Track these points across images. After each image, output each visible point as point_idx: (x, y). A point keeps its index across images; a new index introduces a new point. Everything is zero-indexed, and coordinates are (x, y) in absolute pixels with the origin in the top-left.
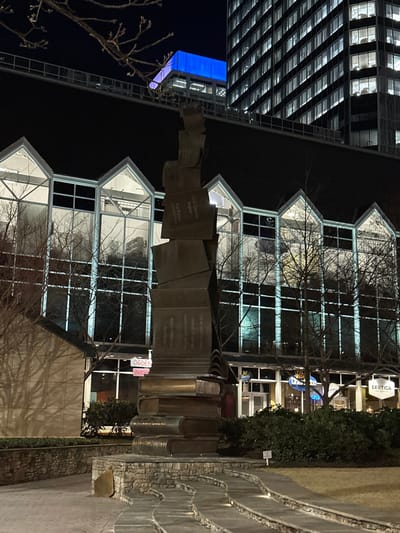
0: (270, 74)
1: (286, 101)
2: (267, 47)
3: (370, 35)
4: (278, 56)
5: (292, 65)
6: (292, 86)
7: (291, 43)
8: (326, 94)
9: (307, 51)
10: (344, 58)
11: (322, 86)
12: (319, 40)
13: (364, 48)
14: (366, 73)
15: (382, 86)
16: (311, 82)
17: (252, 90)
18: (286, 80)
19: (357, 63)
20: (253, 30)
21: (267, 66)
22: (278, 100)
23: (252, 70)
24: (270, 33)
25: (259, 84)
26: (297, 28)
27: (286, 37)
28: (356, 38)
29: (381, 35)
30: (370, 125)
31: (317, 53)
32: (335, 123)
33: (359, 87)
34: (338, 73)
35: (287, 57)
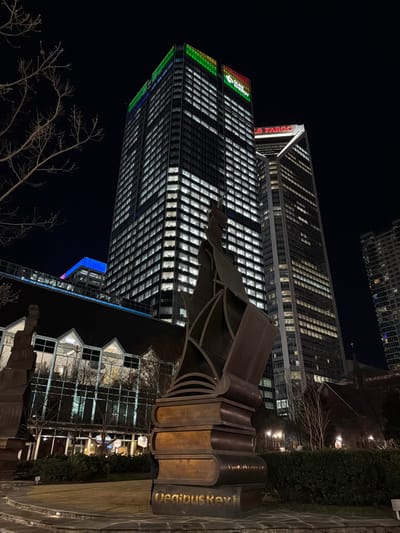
0: (127, 275)
1: (133, 288)
2: (127, 262)
3: (172, 265)
4: (131, 267)
5: (137, 272)
6: (136, 282)
7: (138, 263)
8: (151, 288)
9: (144, 267)
10: (160, 273)
11: (149, 284)
12: (150, 263)
13: (169, 270)
14: (168, 281)
15: (176, 287)
16: (145, 281)
17: (117, 281)
18: (134, 278)
19: (165, 276)
20: (121, 254)
21: (126, 271)
22: (129, 287)
23: (118, 272)
24: (129, 256)
25: (121, 279)
26: (140, 257)
27: (135, 260)
28: (166, 265)
29: (176, 265)
30: (169, 304)
31: (148, 269)
32: (154, 302)
33: (166, 287)
34: (156, 279)
35: (135, 268)
